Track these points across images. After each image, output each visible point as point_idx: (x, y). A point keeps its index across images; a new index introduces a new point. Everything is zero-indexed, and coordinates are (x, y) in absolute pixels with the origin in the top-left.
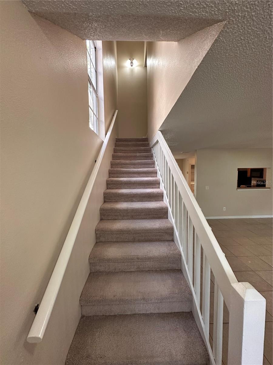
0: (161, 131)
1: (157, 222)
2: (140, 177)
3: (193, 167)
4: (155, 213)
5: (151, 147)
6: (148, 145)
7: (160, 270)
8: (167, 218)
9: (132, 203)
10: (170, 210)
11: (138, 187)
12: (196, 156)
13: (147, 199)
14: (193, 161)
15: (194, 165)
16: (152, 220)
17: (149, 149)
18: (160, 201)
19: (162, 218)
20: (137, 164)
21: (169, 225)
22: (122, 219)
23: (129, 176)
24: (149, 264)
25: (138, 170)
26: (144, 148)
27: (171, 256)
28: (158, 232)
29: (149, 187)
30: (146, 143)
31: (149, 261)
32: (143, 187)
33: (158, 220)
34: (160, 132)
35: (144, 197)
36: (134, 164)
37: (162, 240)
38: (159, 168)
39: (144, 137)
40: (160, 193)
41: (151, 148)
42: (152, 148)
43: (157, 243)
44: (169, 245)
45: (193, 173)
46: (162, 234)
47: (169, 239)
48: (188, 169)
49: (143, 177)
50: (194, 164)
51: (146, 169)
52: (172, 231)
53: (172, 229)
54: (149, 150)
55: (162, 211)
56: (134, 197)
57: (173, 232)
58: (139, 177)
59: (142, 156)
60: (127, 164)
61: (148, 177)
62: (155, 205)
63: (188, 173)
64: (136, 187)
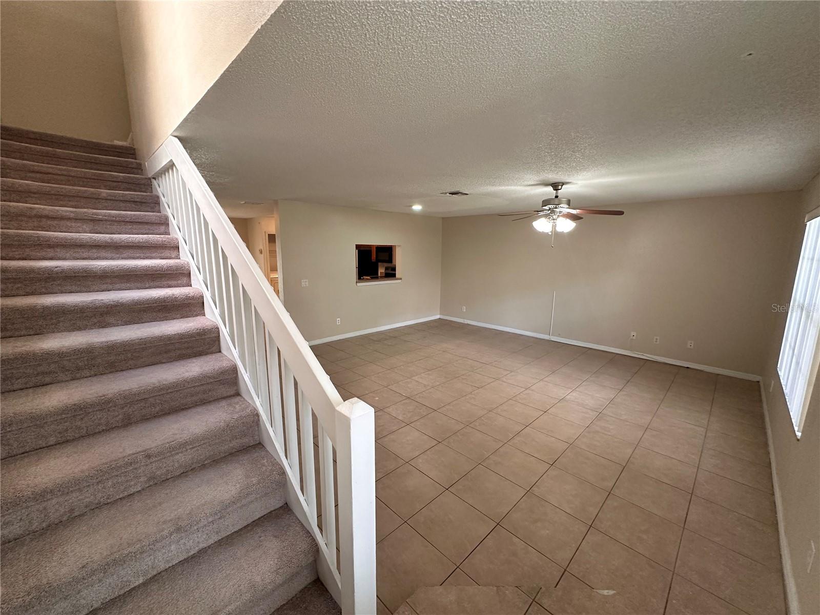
0: (180, 139)
1: (194, 365)
2: (122, 258)
3: (272, 238)
4: (186, 345)
5: (150, 176)
6: (139, 168)
7: (214, 461)
8: (220, 352)
9: (106, 330)
10: (224, 332)
11: (118, 286)
12: (276, 215)
13: (155, 314)
14: (271, 226)
15: (275, 235)
16: (177, 363)
17: (143, 182)
18: (197, 316)
19: (207, 354)
20: (106, 220)
21: (225, 364)
22: (73, 379)
23: (77, 255)
24: (182, 458)
25: (111, 239)
26: (123, 177)
27: (237, 422)
28: (197, 384)
29: (157, 284)
30: (132, 163)
31: (182, 452)
32: (139, 285)
33: (194, 360)
34: (177, 140)
35: (144, 311)
36: (94, 220)
37: (211, 399)
38: (184, 235)
39: (117, 143)
40: (193, 298)
41: (150, 179)
42: (153, 181)
43: (199, 409)
44: (230, 405)
45: (273, 253)
46: (209, 387)
47: (229, 394)
48: (262, 243)
49: (134, 258)
50: (273, 232)
51: (141, 236)
52: (235, 375)
53: (234, 370)
54: (144, 185)
55: (203, 337)
56: (108, 313)
57: (236, 378)
58: (118, 259)
59: (121, 198)
60: (62, 218)
61: (151, 258)
62: (183, 327)
63: (261, 252)
64: (111, 287)
